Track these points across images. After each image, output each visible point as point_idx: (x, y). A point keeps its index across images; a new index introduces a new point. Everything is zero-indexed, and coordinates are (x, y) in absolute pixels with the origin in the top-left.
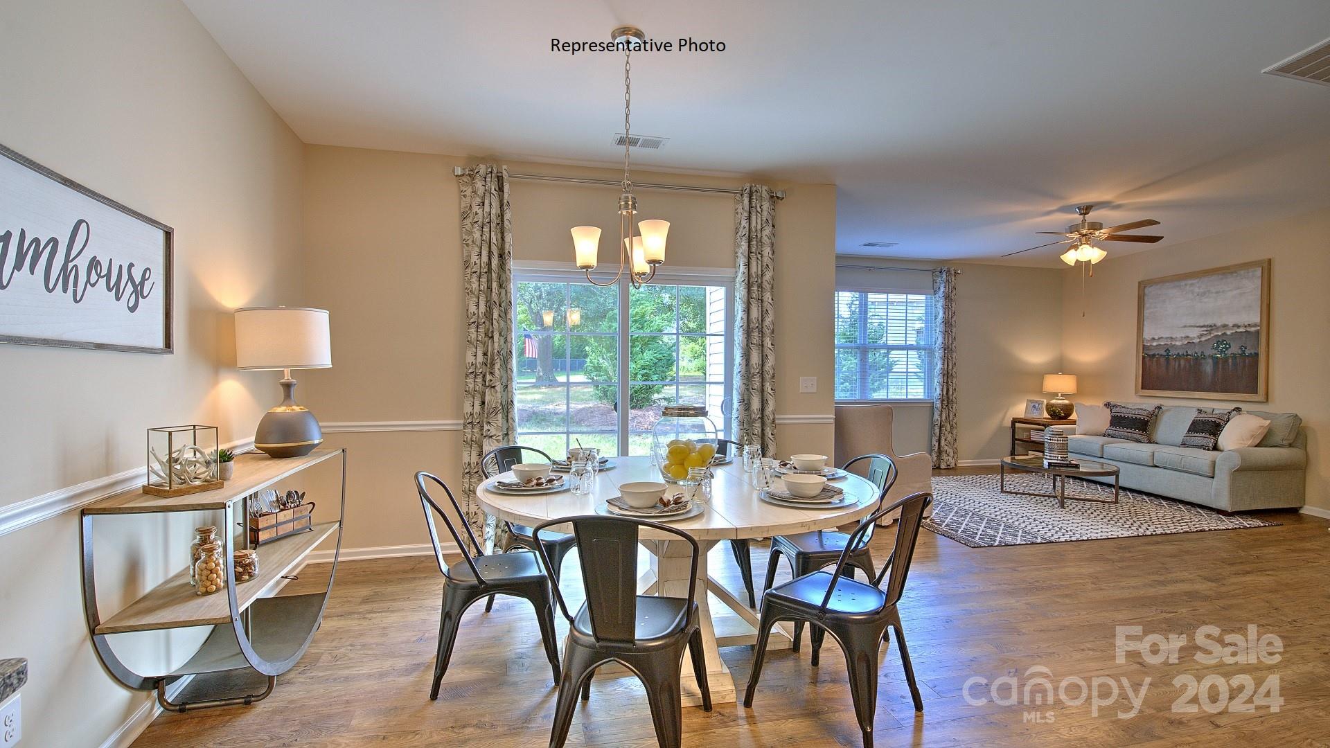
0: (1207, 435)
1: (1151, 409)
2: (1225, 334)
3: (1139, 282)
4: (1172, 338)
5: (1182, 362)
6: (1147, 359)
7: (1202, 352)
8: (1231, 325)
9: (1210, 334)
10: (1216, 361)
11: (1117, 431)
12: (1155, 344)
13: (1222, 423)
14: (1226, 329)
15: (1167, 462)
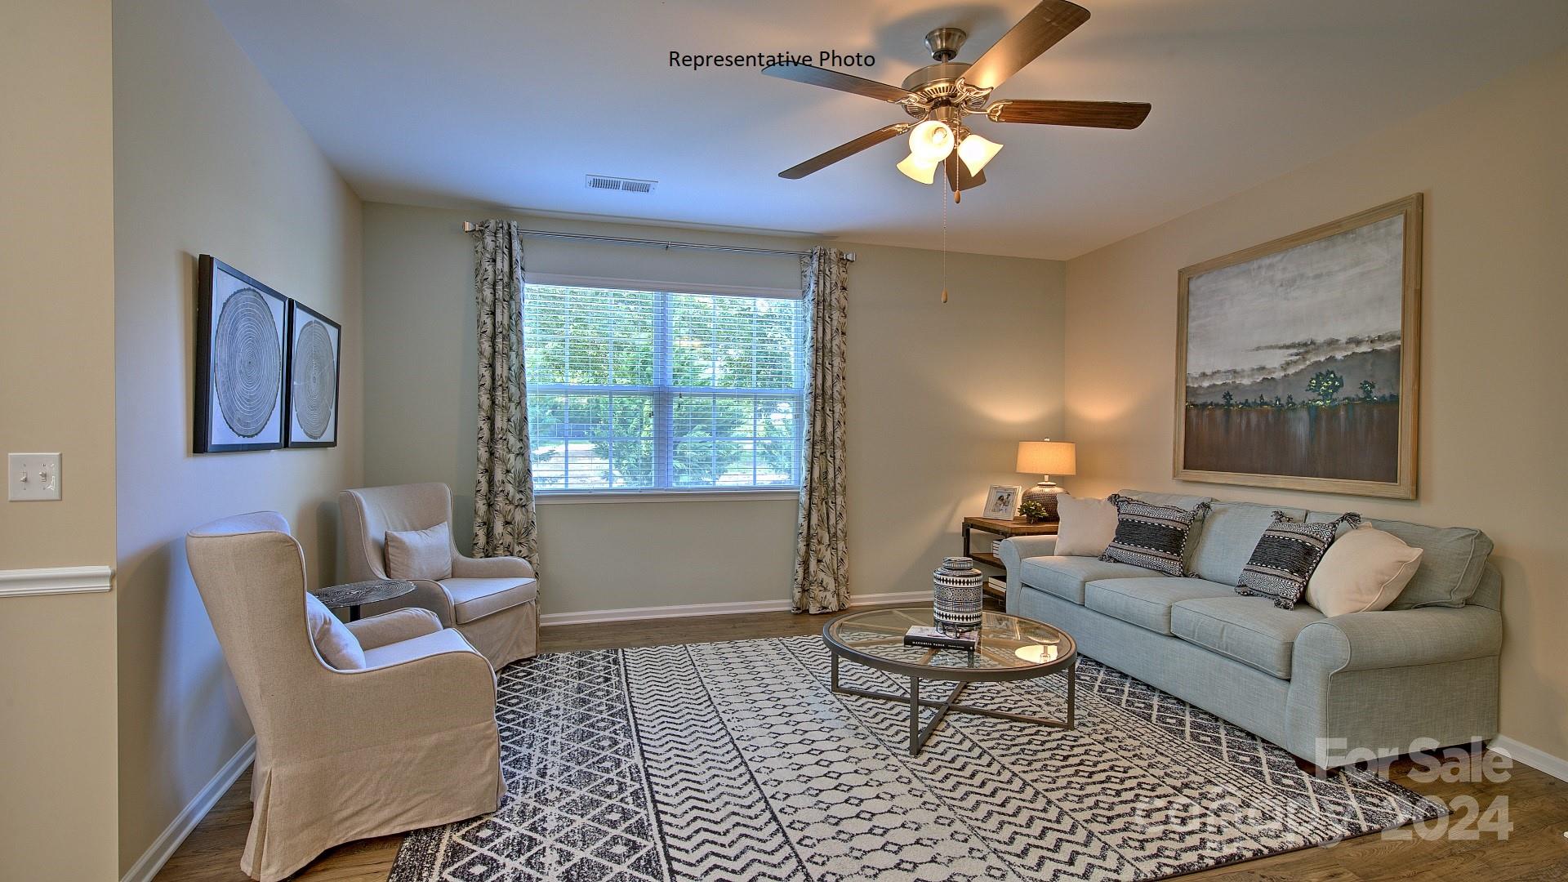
0: (1286, 573)
1: (1189, 506)
2: (1332, 359)
4: (1235, 372)
5: (1254, 417)
6: (1194, 412)
7: (1290, 397)
8: (1343, 340)
9: (1304, 359)
10: (1315, 414)
11: (1126, 551)
12: (1206, 384)
13: (1318, 546)
14: (1333, 350)
15: (1194, 632)
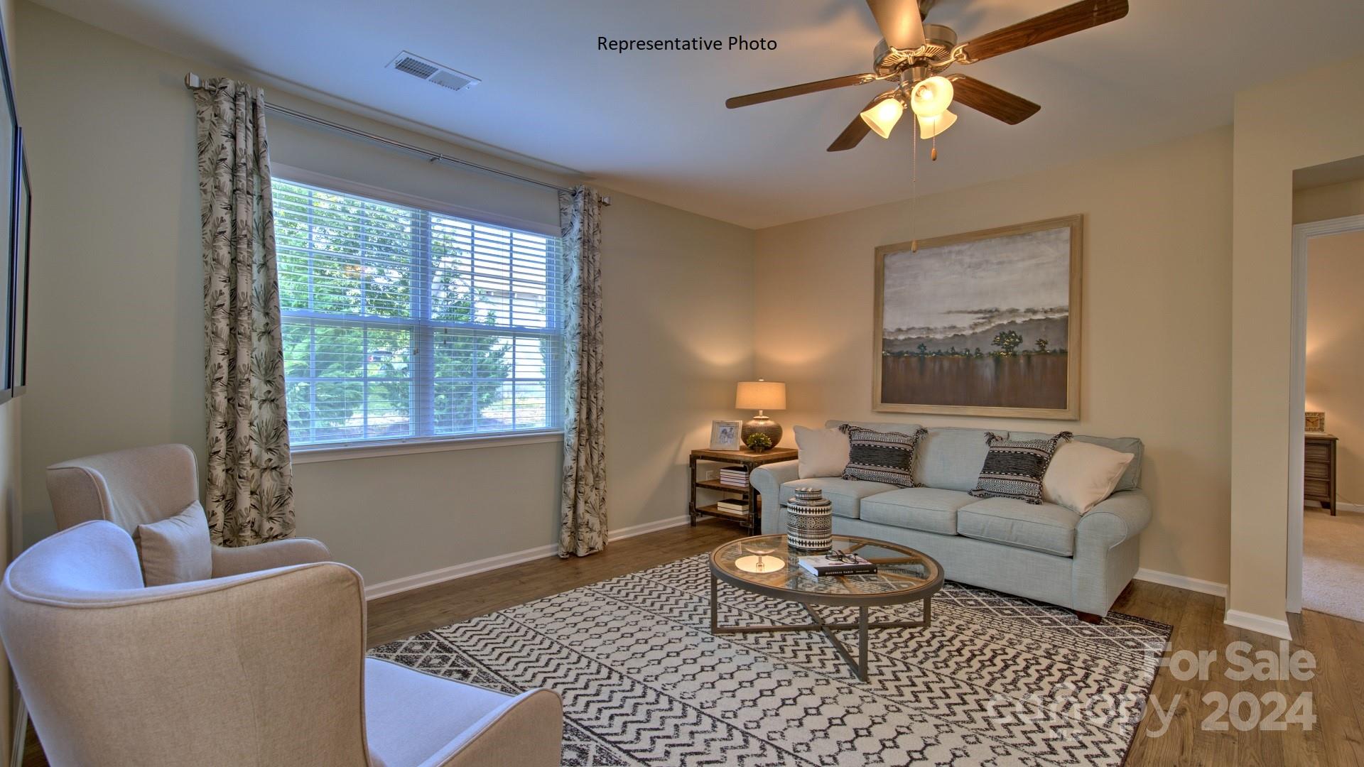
1: (911, 433)
2: (1013, 323)
3: (877, 249)
4: (928, 329)
5: (946, 364)
6: (890, 360)
7: (978, 349)
8: (1022, 309)
9: (990, 322)
10: (999, 361)
12: (901, 337)
13: (1043, 456)
14: (1014, 316)
15: (983, 530)
